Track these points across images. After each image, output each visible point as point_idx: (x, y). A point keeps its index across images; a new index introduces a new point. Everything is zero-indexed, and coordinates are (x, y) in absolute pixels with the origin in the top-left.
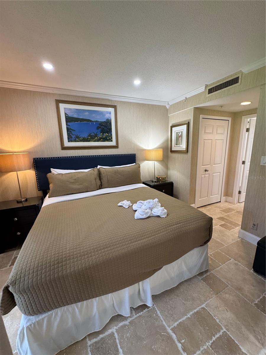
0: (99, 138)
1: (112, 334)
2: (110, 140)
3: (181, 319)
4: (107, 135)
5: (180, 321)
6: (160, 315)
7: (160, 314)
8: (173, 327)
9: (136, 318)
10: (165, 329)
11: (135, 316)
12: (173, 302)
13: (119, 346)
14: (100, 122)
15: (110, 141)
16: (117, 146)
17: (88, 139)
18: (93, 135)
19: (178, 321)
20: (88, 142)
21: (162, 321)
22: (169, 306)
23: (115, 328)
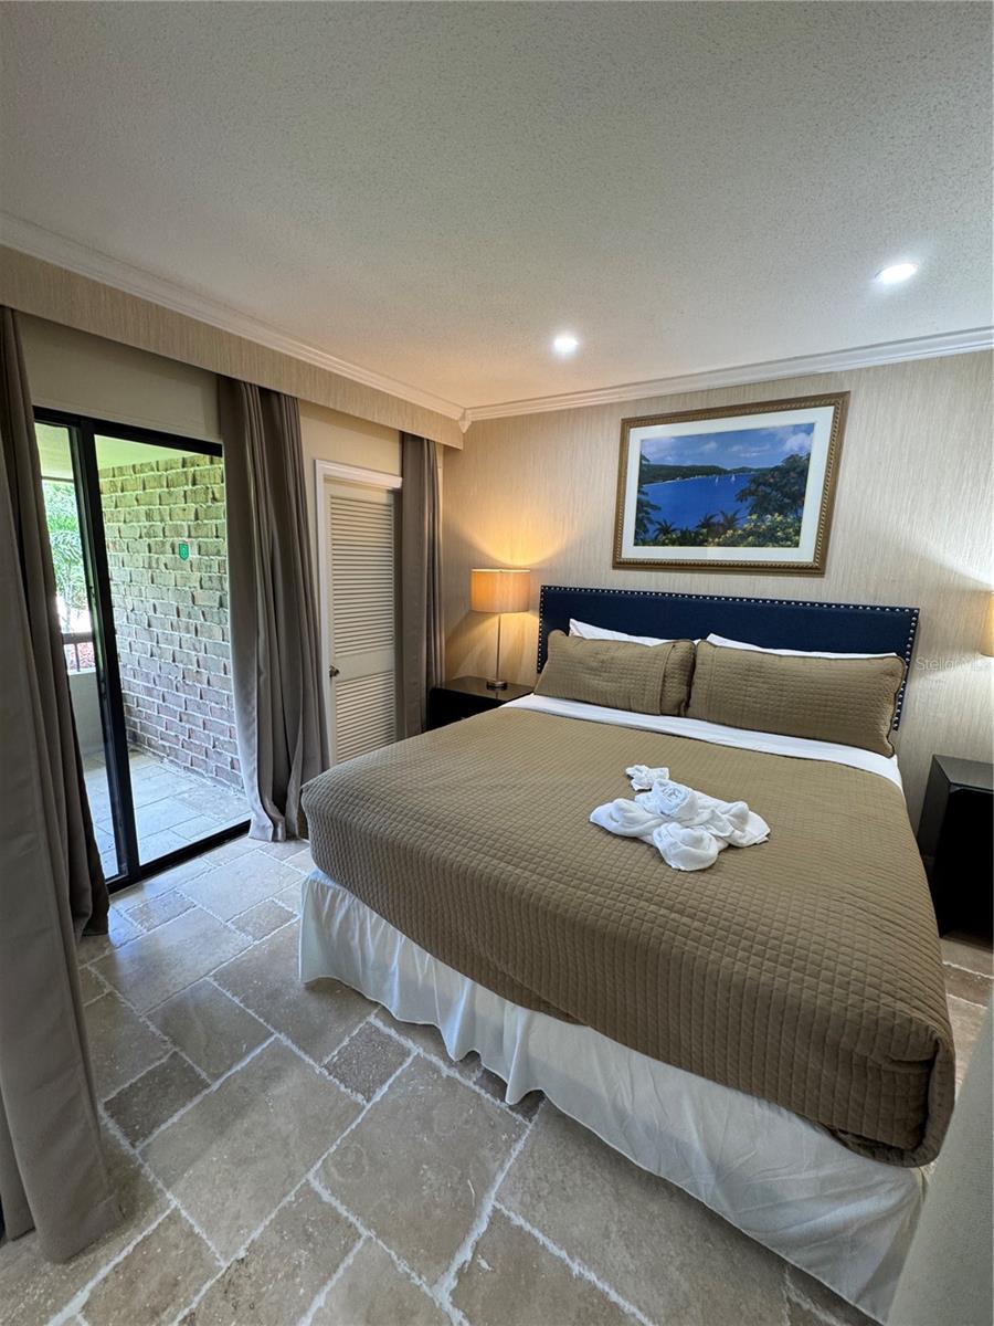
0: (740, 532)
1: (405, 1053)
2: (787, 539)
3: (544, 1235)
4: (779, 519)
5: (536, 1233)
6: (515, 1154)
7: (517, 1153)
8: (506, 1212)
9: (468, 1088)
10: (484, 1184)
11: (471, 1084)
12: (584, 1185)
13: (390, 1081)
14: (757, 470)
15: (789, 546)
16: (816, 568)
17: (697, 534)
18: (719, 524)
19: (533, 1226)
20: (700, 545)
21: (501, 1167)
22: (560, 1175)
23: (421, 1050)
